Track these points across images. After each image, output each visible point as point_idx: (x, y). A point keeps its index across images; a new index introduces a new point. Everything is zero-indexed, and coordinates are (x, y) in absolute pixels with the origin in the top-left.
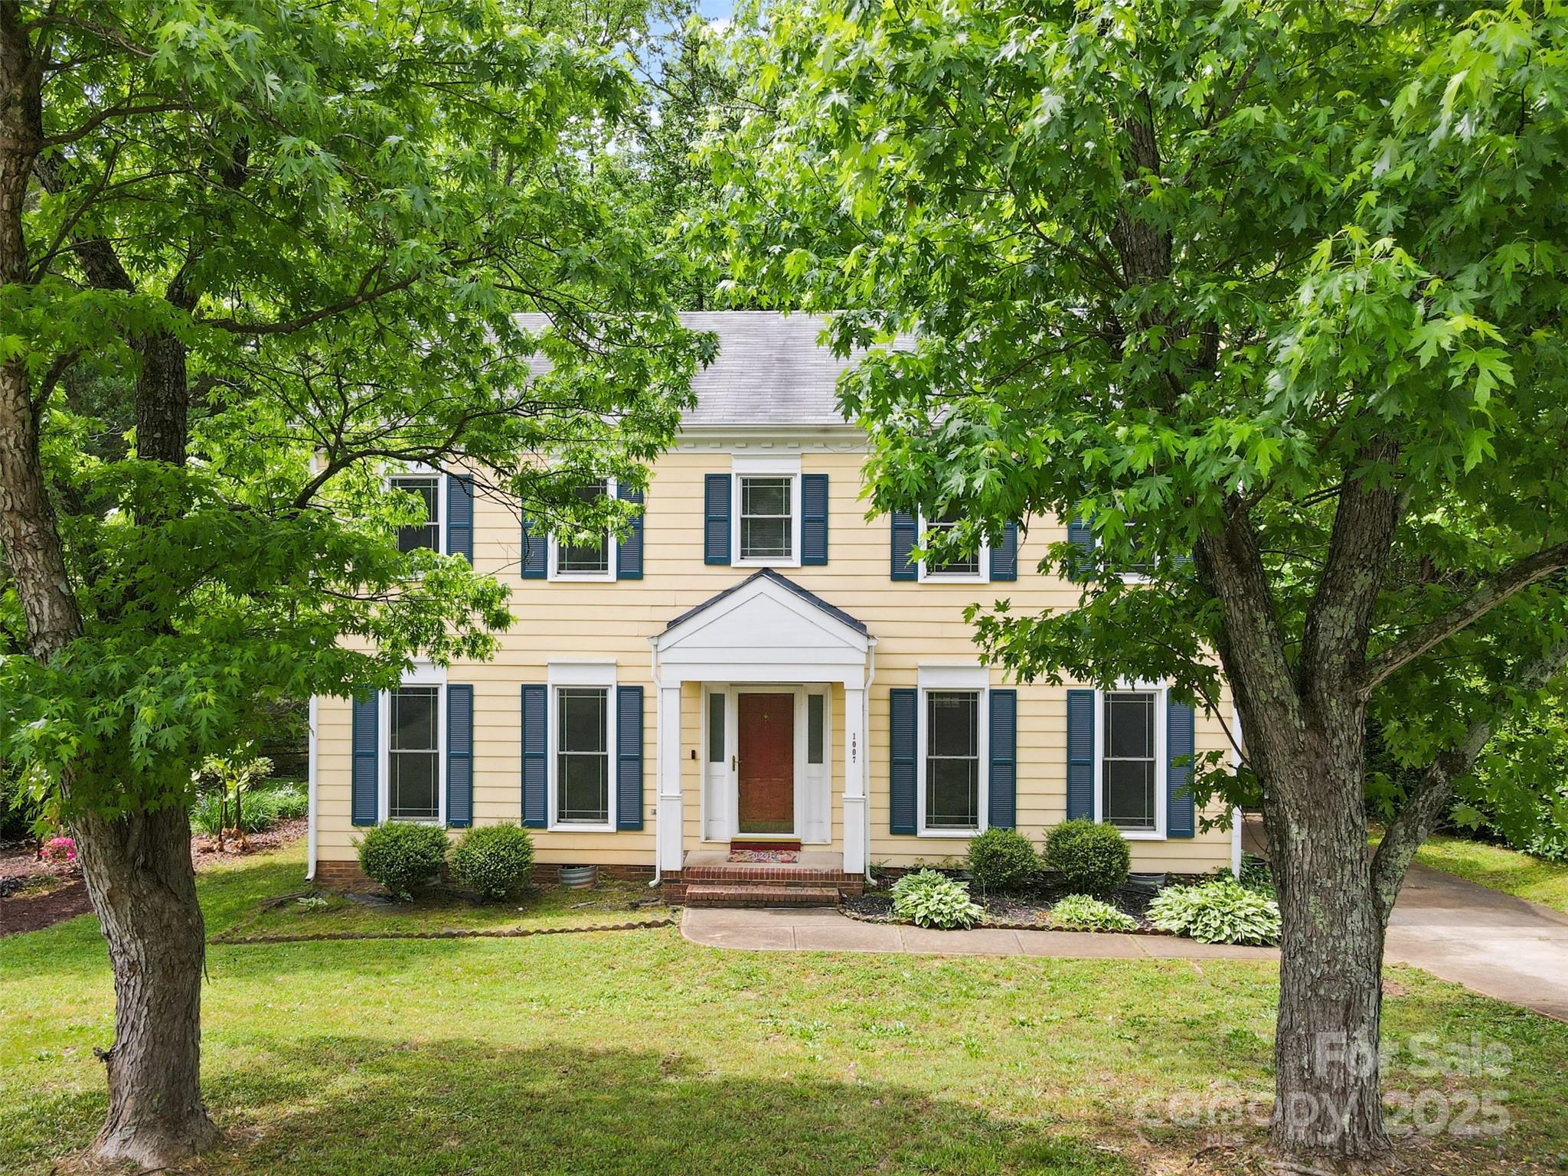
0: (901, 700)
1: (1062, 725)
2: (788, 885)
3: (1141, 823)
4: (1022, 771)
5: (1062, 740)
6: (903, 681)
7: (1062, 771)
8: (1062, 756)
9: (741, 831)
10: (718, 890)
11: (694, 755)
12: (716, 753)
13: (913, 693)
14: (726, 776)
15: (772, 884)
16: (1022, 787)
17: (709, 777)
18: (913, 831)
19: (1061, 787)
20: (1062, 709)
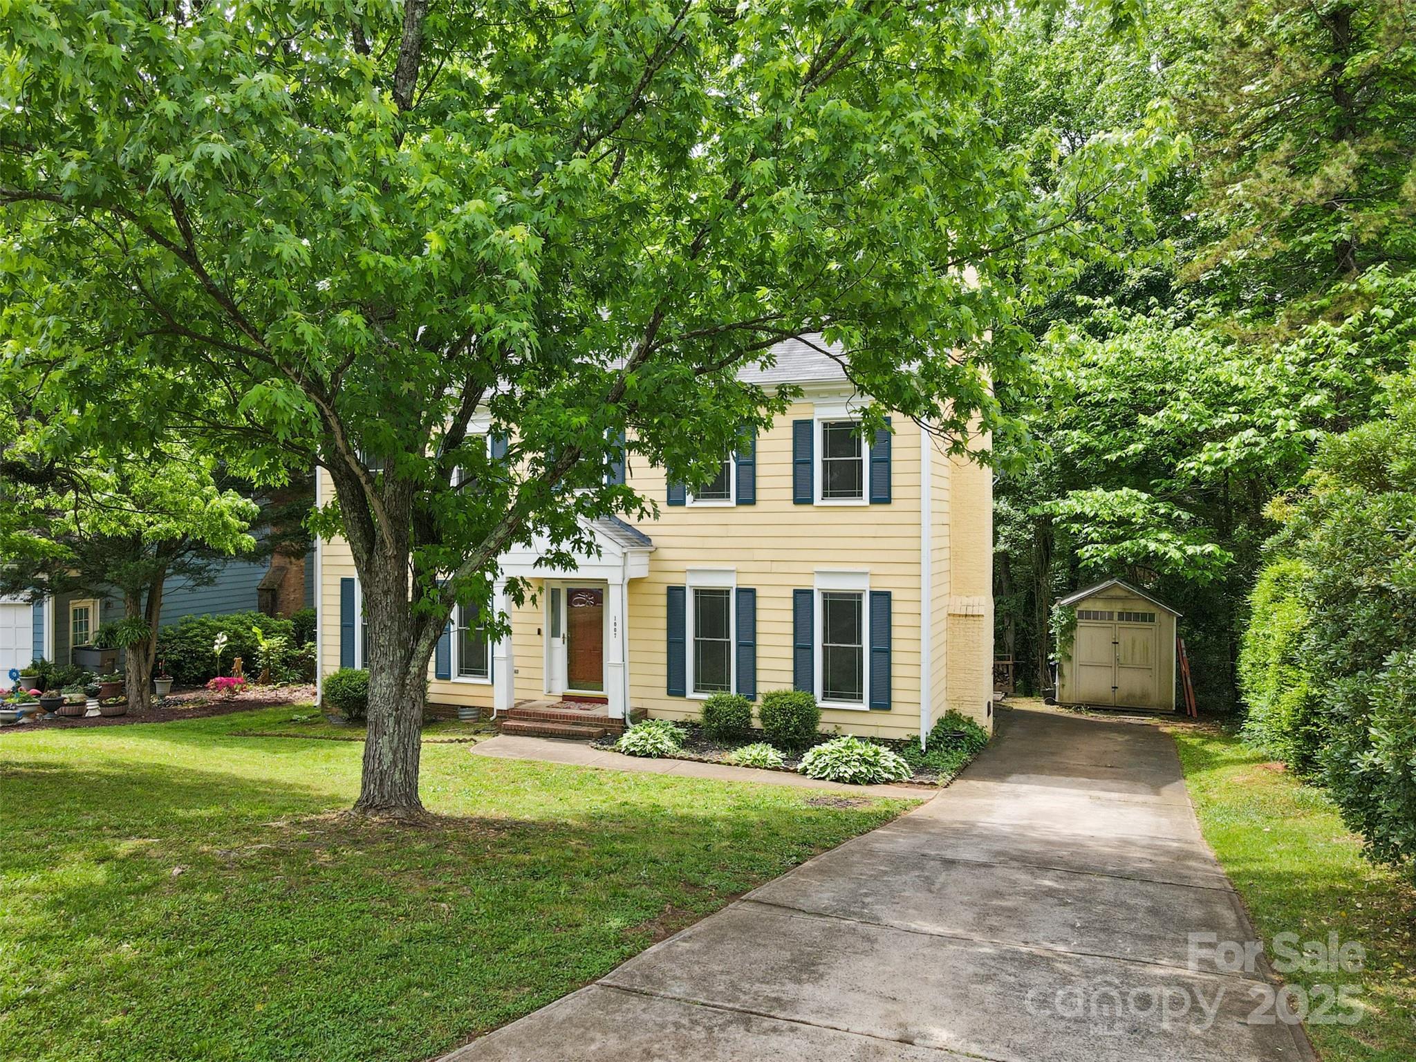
0: (675, 595)
1: (790, 616)
2: (574, 724)
3: (853, 697)
4: (760, 651)
5: (790, 628)
6: (676, 580)
7: (790, 653)
8: (790, 641)
9: (570, 687)
10: (525, 724)
11: (539, 632)
12: (555, 632)
13: (683, 589)
14: (560, 648)
15: (564, 723)
16: (760, 664)
17: (550, 648)
18: (683, 694)
19: (790, 665)
20: (790, 604)
